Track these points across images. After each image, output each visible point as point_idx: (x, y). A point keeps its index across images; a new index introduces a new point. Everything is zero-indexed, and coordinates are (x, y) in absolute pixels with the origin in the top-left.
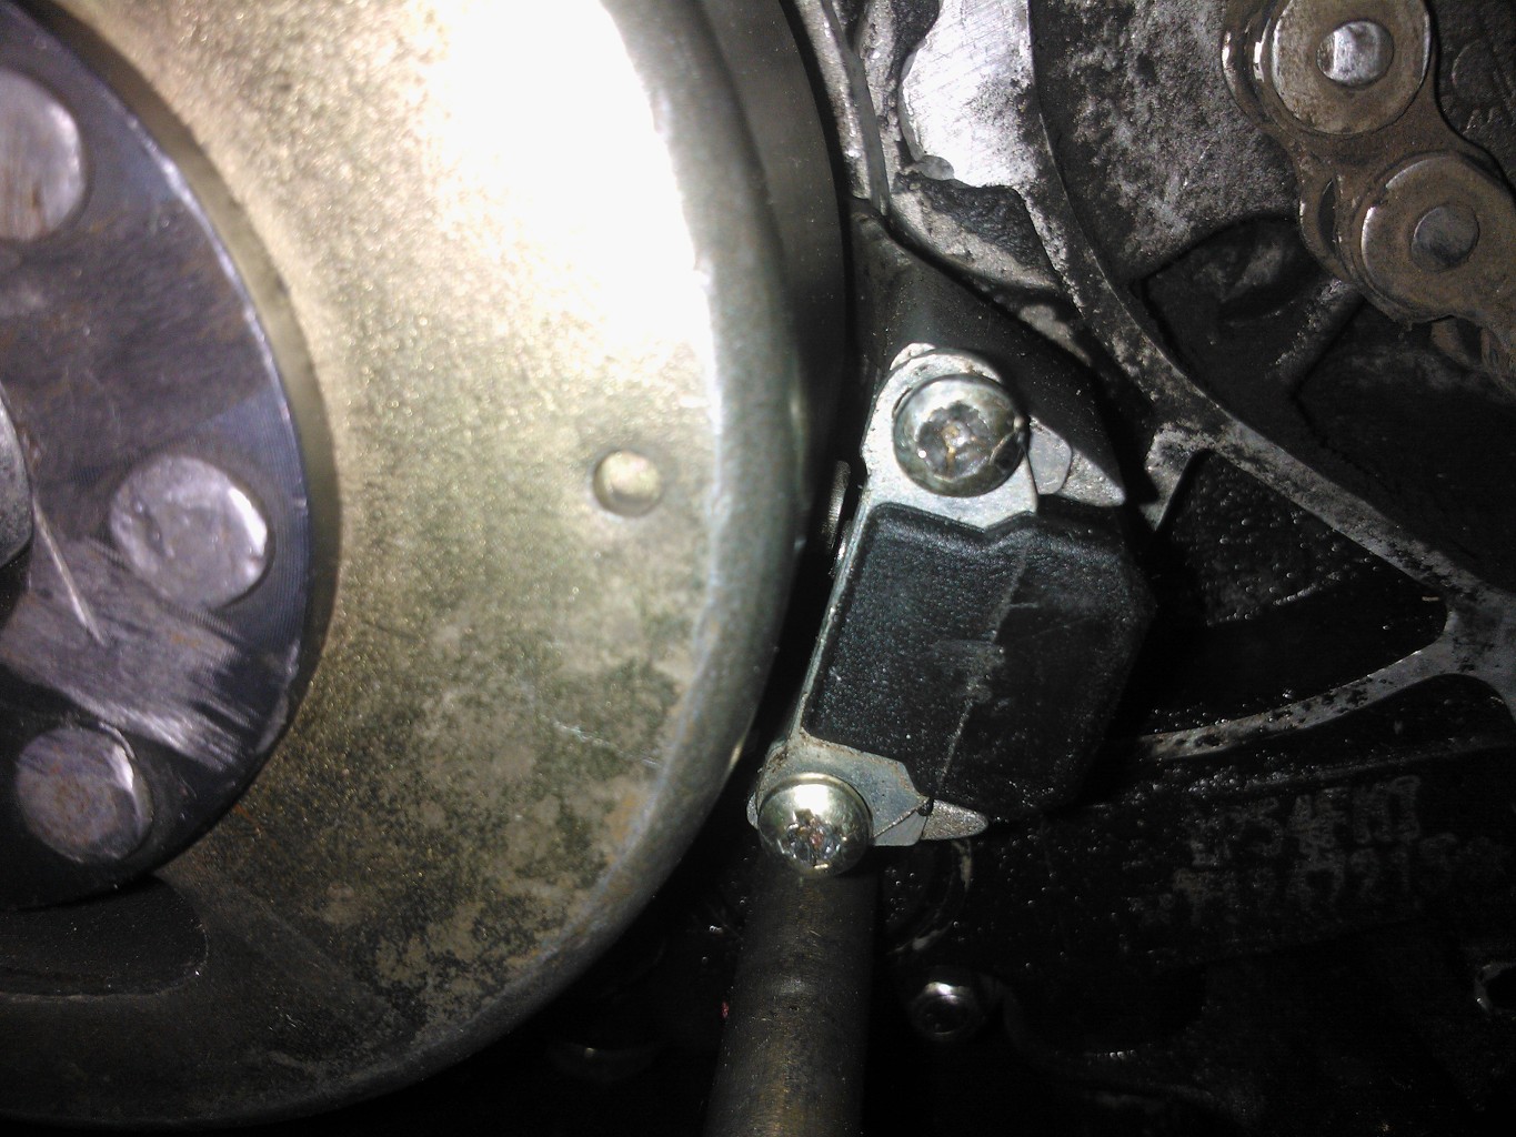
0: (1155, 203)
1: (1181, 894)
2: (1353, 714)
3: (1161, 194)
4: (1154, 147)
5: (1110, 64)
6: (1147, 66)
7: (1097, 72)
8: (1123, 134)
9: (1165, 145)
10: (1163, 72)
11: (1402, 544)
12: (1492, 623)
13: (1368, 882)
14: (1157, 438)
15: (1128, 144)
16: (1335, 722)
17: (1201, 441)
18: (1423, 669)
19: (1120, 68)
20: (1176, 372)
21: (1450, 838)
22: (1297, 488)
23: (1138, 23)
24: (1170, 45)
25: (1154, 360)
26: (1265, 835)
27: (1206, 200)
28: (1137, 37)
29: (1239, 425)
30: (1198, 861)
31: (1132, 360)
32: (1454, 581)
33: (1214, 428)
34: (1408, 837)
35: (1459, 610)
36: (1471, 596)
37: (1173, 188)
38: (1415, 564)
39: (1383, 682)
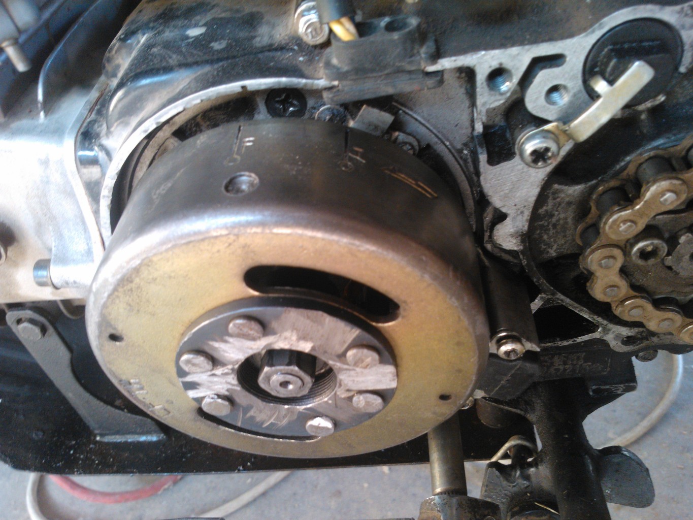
0: (550, 250)
2: (573, 344)
3: (551, 249)
4: (552, 240)
5: (546, 224)
6: (555, 226)
7: (542, 226)
8: (545, 237)
9: (555, 240)
10: (558, 227)
11: (592, 316)
12: (609, 330)
13: (568, 371)
14: (540, 295)
15: (546, 239)
16: (568, 345)
17: (550, 297)
18: (591, 337)
19: (548, 226)
20: (547, 284)
21: (590, 364)
22: (570, 305)
23: (555, 217)
24: (561, 222)
25: (543, 282)
27: (562, 250)
28: (554, 220)
29: (560, 294)
31: (537, 282)
32: (603, 323)
33: (553, 294)
34: (580, 363)
35: (602, 327)
36: (606, 325)
37: (555, 247)
38: (594, 319)
39: (580, 339)
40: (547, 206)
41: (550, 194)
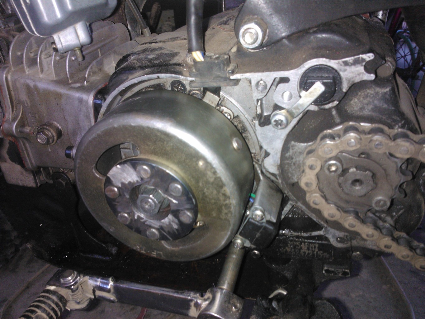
0: (293, 177)
1: (286, 250)
2: (310, 236)
4: (294, 172)
5: (290, 163)
6: (294, 164)
12: (329, 231)
13: (310, 254)
14: (289, 202)
15: (291, 171)
17: (295, 204)
20: (293, 196)
21: (322, 252)
23: (294, 159)
25: (290, 194)
26: (298, 246)
30: (289, 247)
31: (287, 194)
32: (324, 225)
34: (316, 250)
35: (324, 228)
38: (319, 222)
40: (290, 152)
41: (290, 147)
